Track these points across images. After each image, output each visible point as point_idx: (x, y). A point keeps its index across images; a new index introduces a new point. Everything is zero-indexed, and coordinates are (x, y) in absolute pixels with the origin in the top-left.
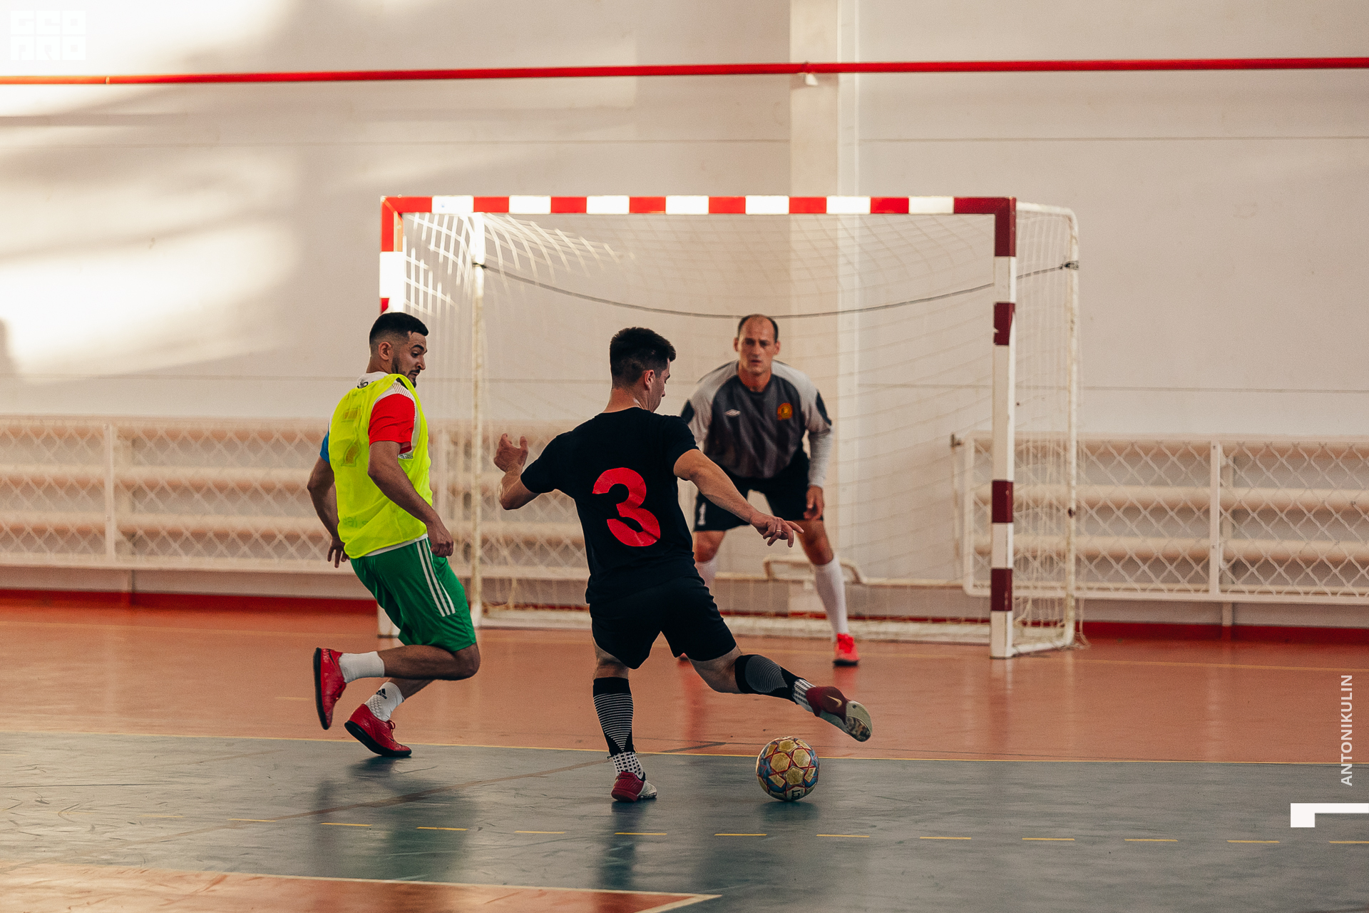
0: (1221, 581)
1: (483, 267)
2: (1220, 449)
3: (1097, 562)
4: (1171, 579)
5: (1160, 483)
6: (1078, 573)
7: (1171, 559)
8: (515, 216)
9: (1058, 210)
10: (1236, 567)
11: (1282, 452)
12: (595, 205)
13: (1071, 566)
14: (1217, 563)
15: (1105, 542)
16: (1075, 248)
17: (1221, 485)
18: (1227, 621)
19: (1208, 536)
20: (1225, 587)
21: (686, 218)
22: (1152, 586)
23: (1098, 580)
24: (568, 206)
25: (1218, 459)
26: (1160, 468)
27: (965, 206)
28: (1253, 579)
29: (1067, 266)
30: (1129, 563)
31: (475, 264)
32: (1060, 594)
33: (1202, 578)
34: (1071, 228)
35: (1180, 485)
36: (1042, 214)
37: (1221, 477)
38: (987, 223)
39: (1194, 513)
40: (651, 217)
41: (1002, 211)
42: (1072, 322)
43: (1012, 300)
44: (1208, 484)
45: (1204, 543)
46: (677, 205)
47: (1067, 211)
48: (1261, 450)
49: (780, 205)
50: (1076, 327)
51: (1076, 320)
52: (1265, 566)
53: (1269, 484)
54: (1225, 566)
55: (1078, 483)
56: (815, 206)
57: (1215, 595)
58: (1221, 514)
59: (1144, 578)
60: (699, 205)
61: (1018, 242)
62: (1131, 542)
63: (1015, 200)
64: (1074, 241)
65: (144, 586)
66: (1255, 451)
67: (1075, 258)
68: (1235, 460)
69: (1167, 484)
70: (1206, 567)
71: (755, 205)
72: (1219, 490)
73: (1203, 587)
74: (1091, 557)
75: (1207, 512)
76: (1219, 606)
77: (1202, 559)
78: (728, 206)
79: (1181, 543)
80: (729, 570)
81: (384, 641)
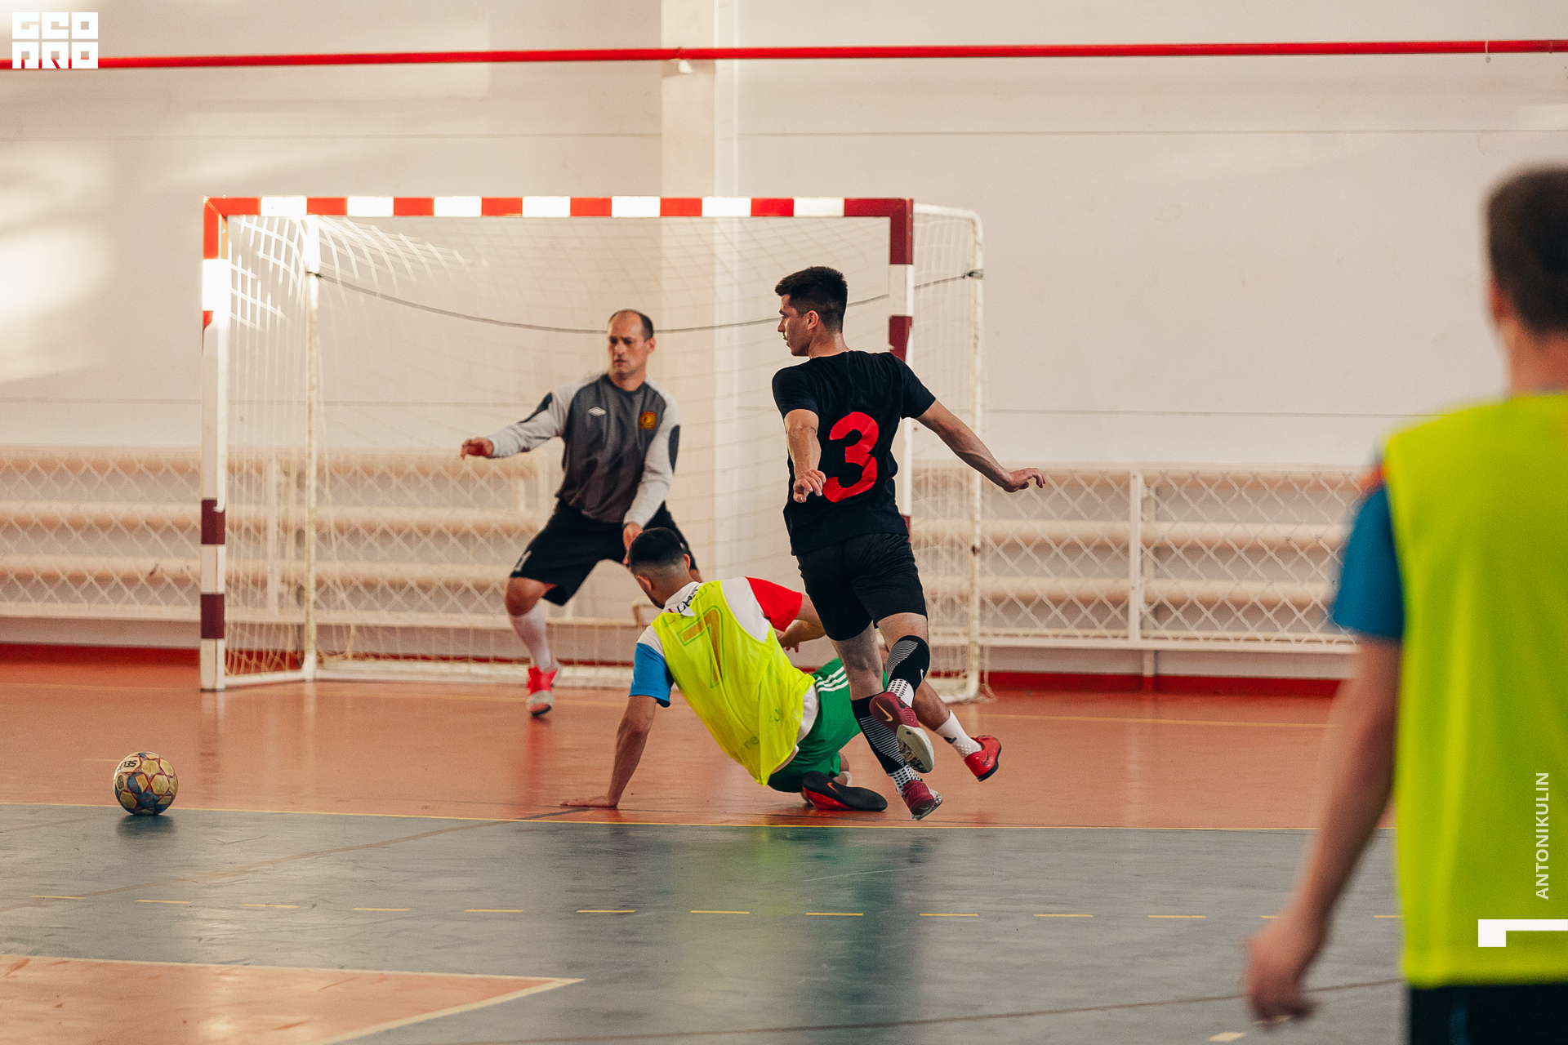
0: (1142, 626)
1: (318, 276)
2: (1140, 479)
3: (1004, 605)
4: (1087, 624)
5: (1075, 517)
6: (982, 617)
7: (1087, 602)
8: (354, 219)
9: (960, 212)
10: (1159, 610)
11: (1210, 482)
12: (443, 207)
13: (975, 610)
14: (1137, 606)
15: (1012, 584)
16: (980, 255)
17: (1142, 519)
18: (1148, 671)
19: (1127, 576)
20: (1146, 633)
21: (546, 222)
22: (1064, 632)
23: (1005, 626)
24: (413, 207)
25: (1138, 490)
26: (1073, 500)
27: (856, 208)
28: (1177, 624)
29: (971, 274)
30: (1038, 606)
31: (308, 273)
32: (962, 641)
33: (1120, 623)
34: (975, 232)
35: (1097, 519)
36: (943, 217)
37: (1142, 510)
38: (881, 226)
39: (1110, 550)
40: (506, 221)
41: (898, 213)
42: (976, 337)
43: (909, 313)
44: (1127, 518)
45: (1123, 584)
46: (534, 207)
47: (971, 214)
48: (1186, 480)
49: (650, 207)
50: (980, 343)
51: (980, 334)
52: (1192, 610)
53: (1196, 518)
54: (1147, 610)
55: (983, 517)
56: (689, 207)
57: (1135, 641)
58: (1142, 551)
59: (1056, 623)
60: (561, 207)
61: (916, 248)
62: (1042, 582)
63: (912, 201)
64: (978, 247)
66: (1180, 481)
67: (979, 266)
68: (1158, 491)
69: (1080, 518)
70: (1125, 611)
71: (622, 207)
72: (1140, 525)
73: (1122, 633)
74: (997, 600)
75: (1126, 549)
76: (1139, 654)
77: (1120, 602)
78: (593, 208)
79: (1097, 585)
80: (594, 616)
81: (207, 696)
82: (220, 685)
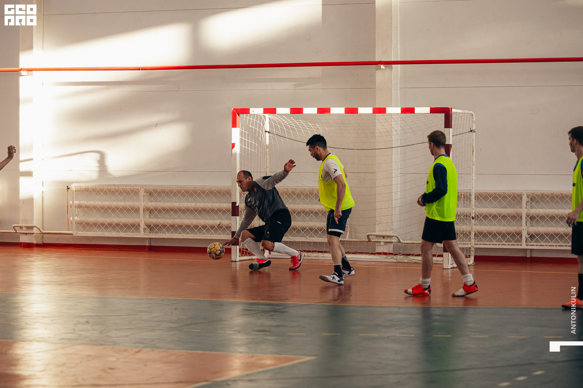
0: (526, 242)
1: (269, 132)
2: (525, 195)
3: (480, 235)
4: (509, 241)
5: (505, 207)
6: (475, 239)
7: (509, 234)
8: (278, 114)
9: (468, 112)
10: (532, 236)
11: (548, 196)
12: (306, 111)
13: (472, 236)
14: (525, 235)
15: (485, 228)
16: (474, 125)
17: (526, 208)
18: (528, 256)
19: (521, 226)
20: (527, 244)
21: (338, 115)
22: (502, 243)
23: (483, 241)
24: (296, 111)
25: (525, 199)
26: (504, 202)
27: (434, 110)
28: (537, 241)
29: (471, 131)
30: (495, 235)
31: (266, 131)
32: (469, 246)
33: (520, 241)
34: (473, 118)
35: (511, 208)
36: (462, 113)
37: (526, 205)
38: (441, 117)
39: (517, 217)
40: (326, 115)
41: (447, 112)
42: (473, 151)
43: (451, 143)
44: (521, 208)
45: (520, 228)
46: (334, 111)
47: (471, 112)
48: (540, 195)
49: (370, 110)
50: (474, 153)
51: (474, 150)
52: (542, 236)
53: (543, 208)
54: (527, 236)
55: (475, 207)
56: (382, 111)
57: (524, 246)
58: (526, 218)
59: (499, 241)
60: (341, 111)
61: (453, 123)
62: (494, 228)
63: (451, 108)
64: (474, 122)
65: (154, 244)
66: (538, 196)
67: (474, 128)
68: (531, 199)
69: (507, 208)
70: (521, 237)
71: (361, 110)
72: (525, 209)
73: (520, 244)
74: (481, 233)
75: (521, 217)
76: (526, 250)
77: (519, 234)
78: (352, 111)
79: (512, 228)
80: (356, 238)
81: (234, 263)
82: (238, 260)
